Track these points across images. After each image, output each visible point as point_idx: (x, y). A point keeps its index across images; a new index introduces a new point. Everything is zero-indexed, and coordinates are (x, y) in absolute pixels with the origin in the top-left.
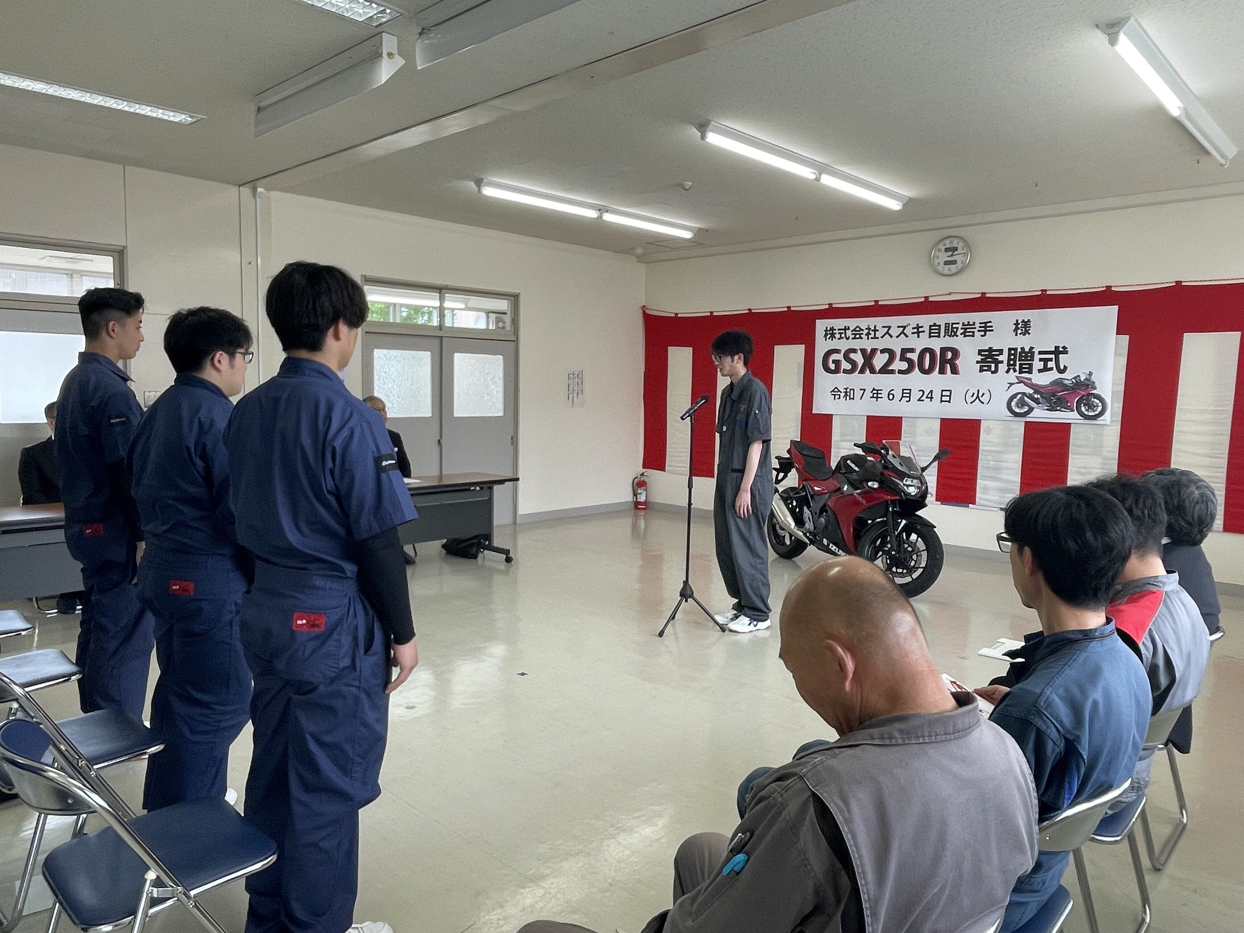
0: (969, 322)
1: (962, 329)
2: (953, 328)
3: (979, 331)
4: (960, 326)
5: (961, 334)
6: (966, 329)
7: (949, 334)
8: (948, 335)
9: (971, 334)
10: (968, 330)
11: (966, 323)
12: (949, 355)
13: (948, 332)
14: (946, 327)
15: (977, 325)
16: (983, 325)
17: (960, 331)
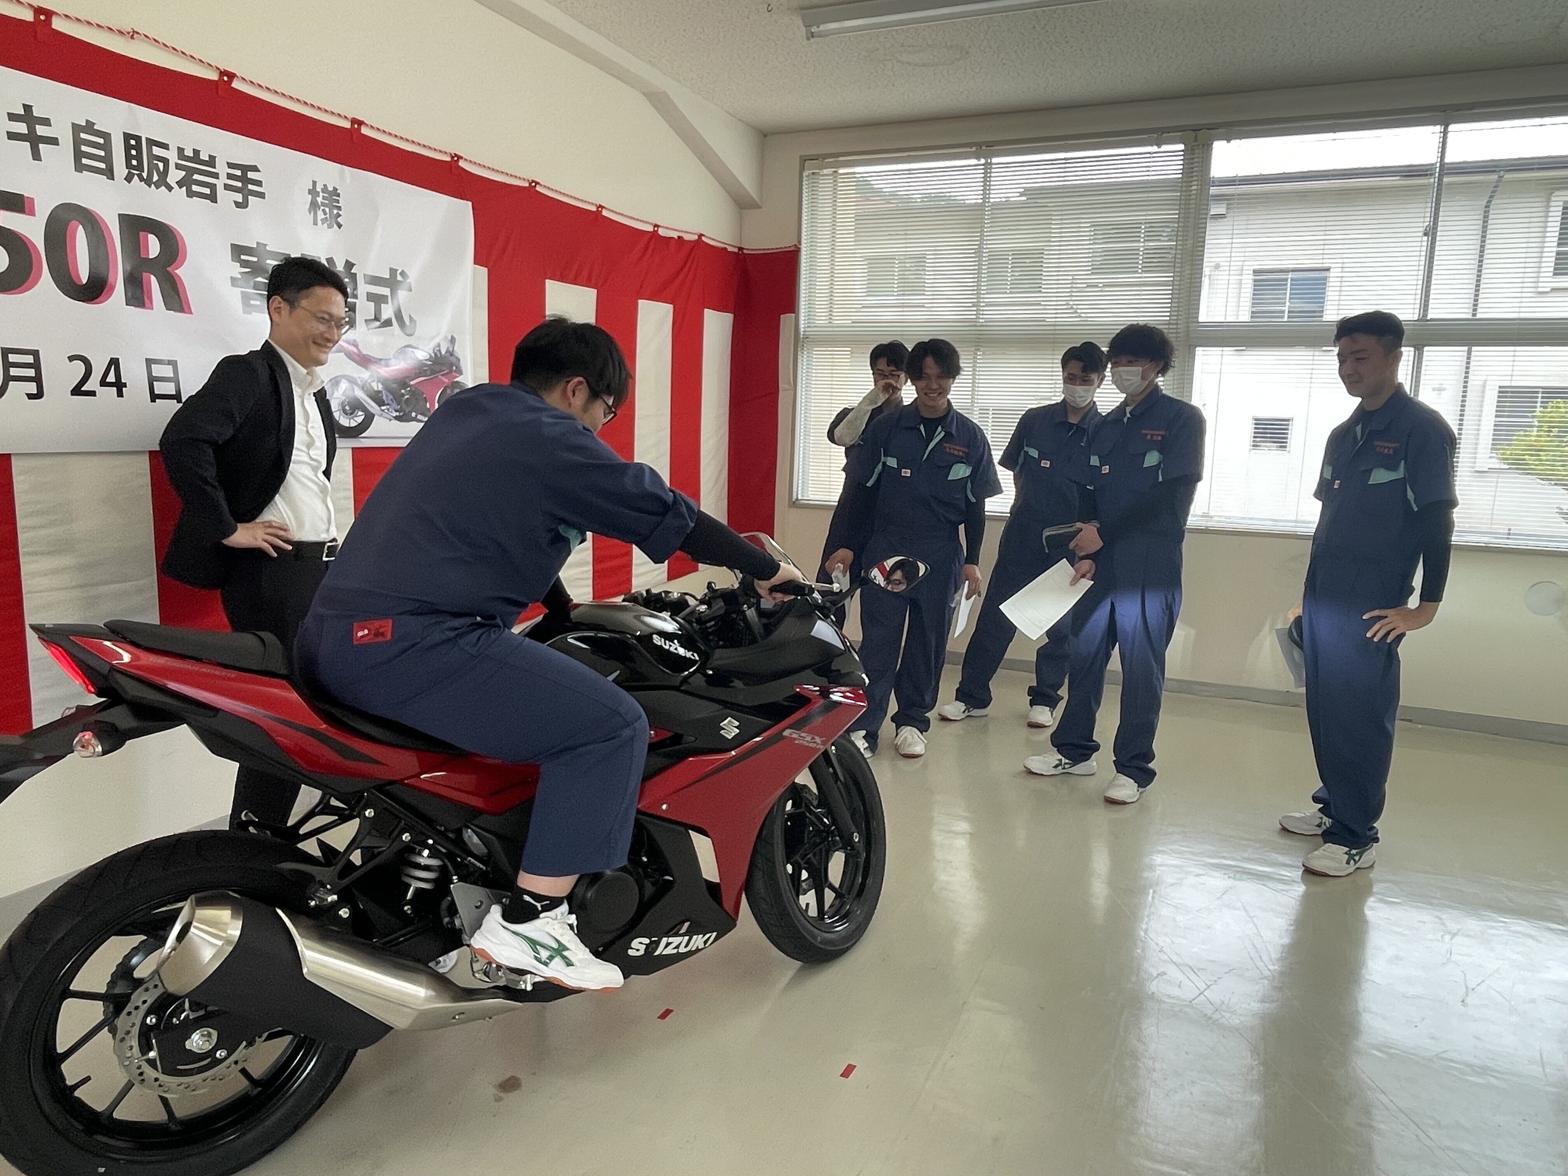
0: (196, 152)
1: (178, 167)
2: (152, 157)
3: (227, 187)
4: (172, 156)
5: (180, 184)
6: (191, 171)
7: (145, 175)
8: (141, 179)
9: (207, 191)
10: (196, 177)
11: (189, 153)
12: (153, 247)
13: (140, 167)
14: (128, 148)
15: (221, 169)
16: (238, 173)
17: (175, 176)
